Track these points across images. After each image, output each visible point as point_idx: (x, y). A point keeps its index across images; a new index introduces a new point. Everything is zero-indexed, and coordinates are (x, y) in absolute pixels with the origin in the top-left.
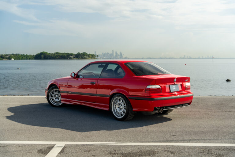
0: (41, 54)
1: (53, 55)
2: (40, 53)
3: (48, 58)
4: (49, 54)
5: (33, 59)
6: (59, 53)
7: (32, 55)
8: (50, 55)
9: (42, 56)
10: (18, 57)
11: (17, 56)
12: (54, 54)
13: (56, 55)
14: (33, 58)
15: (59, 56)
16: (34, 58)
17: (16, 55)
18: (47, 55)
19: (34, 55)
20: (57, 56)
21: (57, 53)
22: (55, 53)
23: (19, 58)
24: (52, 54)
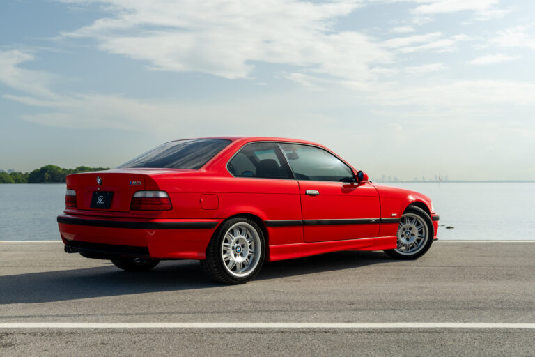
0: (44, 170)
1: (71, 173)
2: (42, 169)
3: (61, 179)
4: (64, 170)
5: (24, 183)
6: (87, 169)
7: (24, 173)
8: (64, 172)
9: (47, 175)
12: (76, 171)
13: (79, 172)
14: (24, 179)
16: (26, 181)
18: (59, 173)
19: (27, 174)
21: (82, 169)
22: (78, 168)
24: (70, 170)
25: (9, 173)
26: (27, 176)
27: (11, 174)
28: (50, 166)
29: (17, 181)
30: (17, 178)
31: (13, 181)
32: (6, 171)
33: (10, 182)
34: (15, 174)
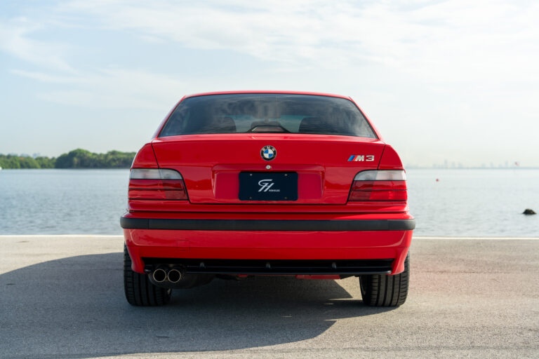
0: (73, 154)
1: (102, 158)
2: (70, 153)
3: (91, 164)
4: (94, 154)
5: (51, 168)
6: (120, 153)
7: (50, 157)
8: (94, 157)
9: (76, 160)
10: (12, 162)
11: (9, 160)
12: (106, 156)
13: (111, 157)
14: (51, 164)
15: (119, 159)
16: (53, 166)
17: (9, 157)
18: (89, 158)
19: (53, 158)
20: (114, 160)
21: (113, 153)
22: (109, 152)
23: (16, 165)
24: (101, 155)
25: (35, 157)
26: (54, 161)
27: (37, 159)
28: (79, 150)
29: (43, 166)
30: (44, 164)
31: (38, 166)
32: (31, 155)
33: (35, 167)
34: (40, 159)
